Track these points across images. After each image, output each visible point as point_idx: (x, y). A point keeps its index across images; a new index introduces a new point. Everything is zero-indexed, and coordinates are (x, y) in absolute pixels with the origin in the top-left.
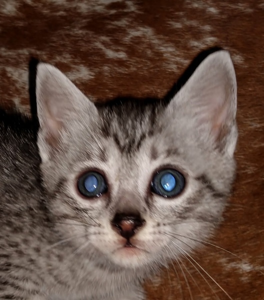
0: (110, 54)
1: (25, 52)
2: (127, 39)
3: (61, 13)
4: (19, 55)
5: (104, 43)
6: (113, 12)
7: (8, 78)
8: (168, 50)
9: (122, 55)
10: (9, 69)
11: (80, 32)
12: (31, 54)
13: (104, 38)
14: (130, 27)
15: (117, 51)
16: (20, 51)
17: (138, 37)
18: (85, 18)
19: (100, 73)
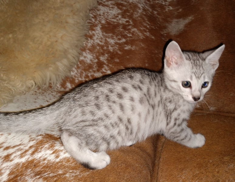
0: (129, 35)
1: (110, 35)
2: (131, 31)
3: (116, 23)
4: (109, 35)
5: (127, 33)
6: (127, 24)
7: (107, 41)
8: (140, 34)
9: (131, 35)
10: (107, 39)
11: (121, 30)
12: (112, 35)
13: (127, 31)
14: (132, 28)
15: (130, 34)
16: (109, 34)
17: (134, 31)
18: (121, 25)
19: (127, 40)
